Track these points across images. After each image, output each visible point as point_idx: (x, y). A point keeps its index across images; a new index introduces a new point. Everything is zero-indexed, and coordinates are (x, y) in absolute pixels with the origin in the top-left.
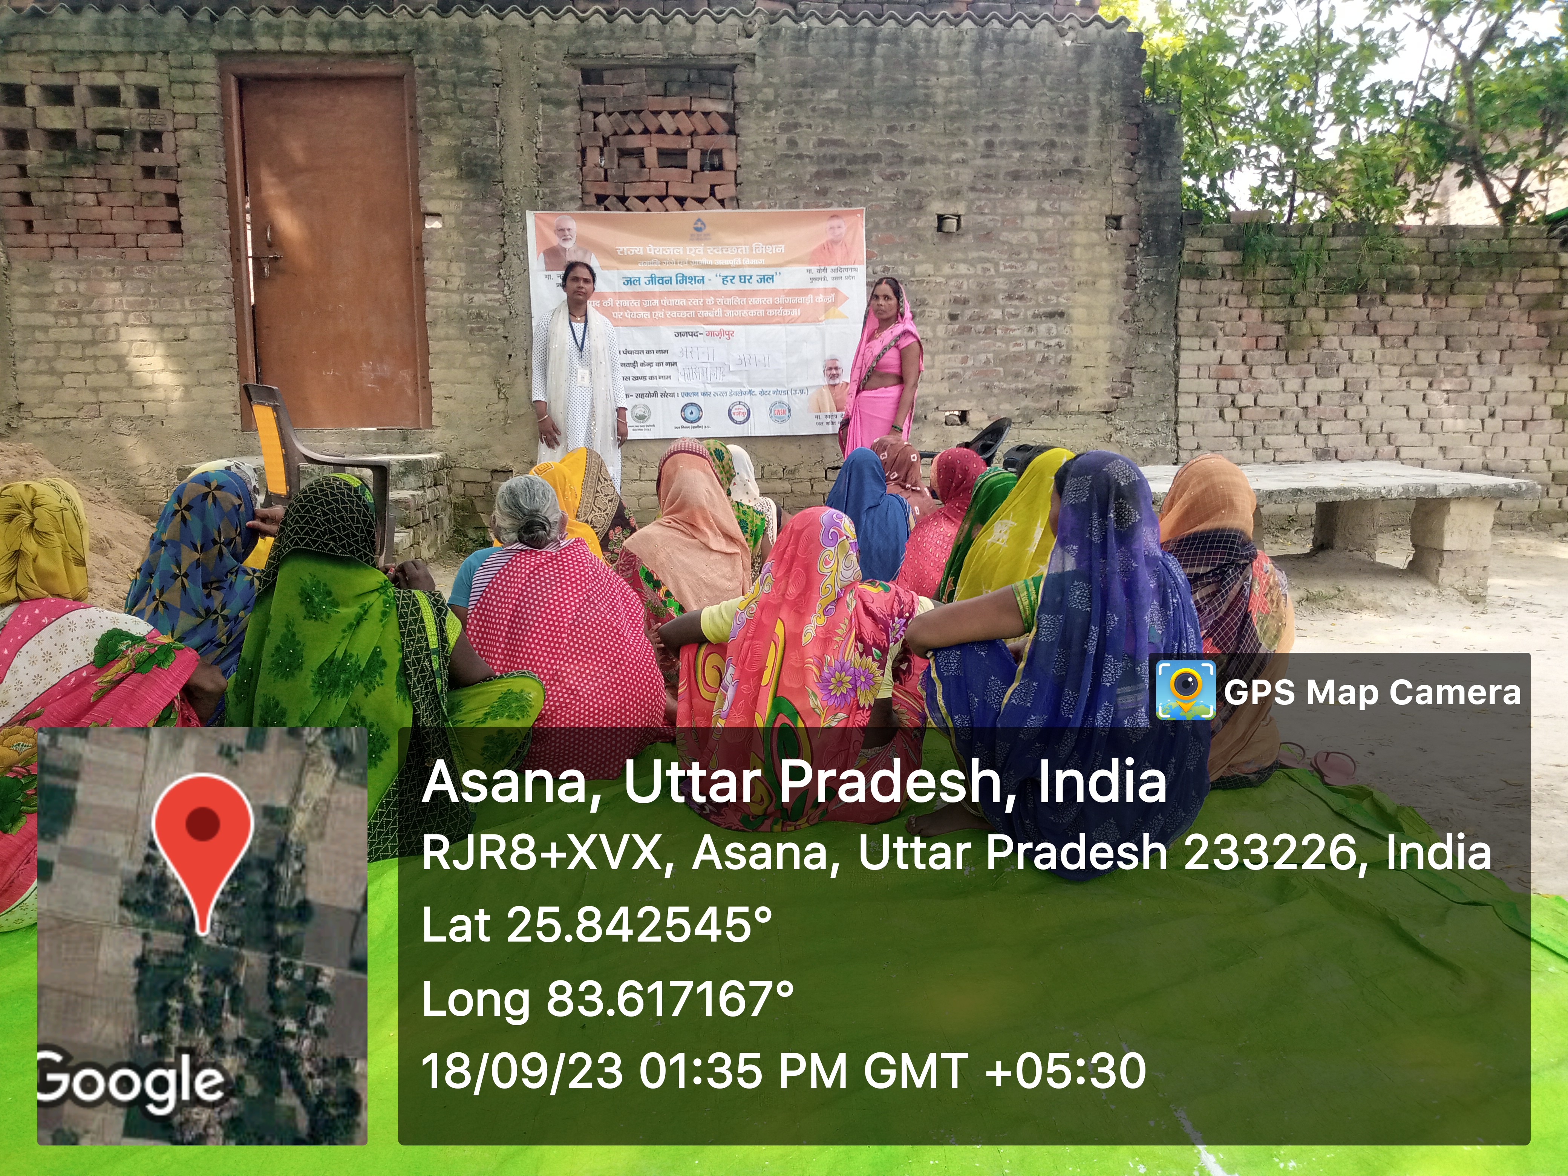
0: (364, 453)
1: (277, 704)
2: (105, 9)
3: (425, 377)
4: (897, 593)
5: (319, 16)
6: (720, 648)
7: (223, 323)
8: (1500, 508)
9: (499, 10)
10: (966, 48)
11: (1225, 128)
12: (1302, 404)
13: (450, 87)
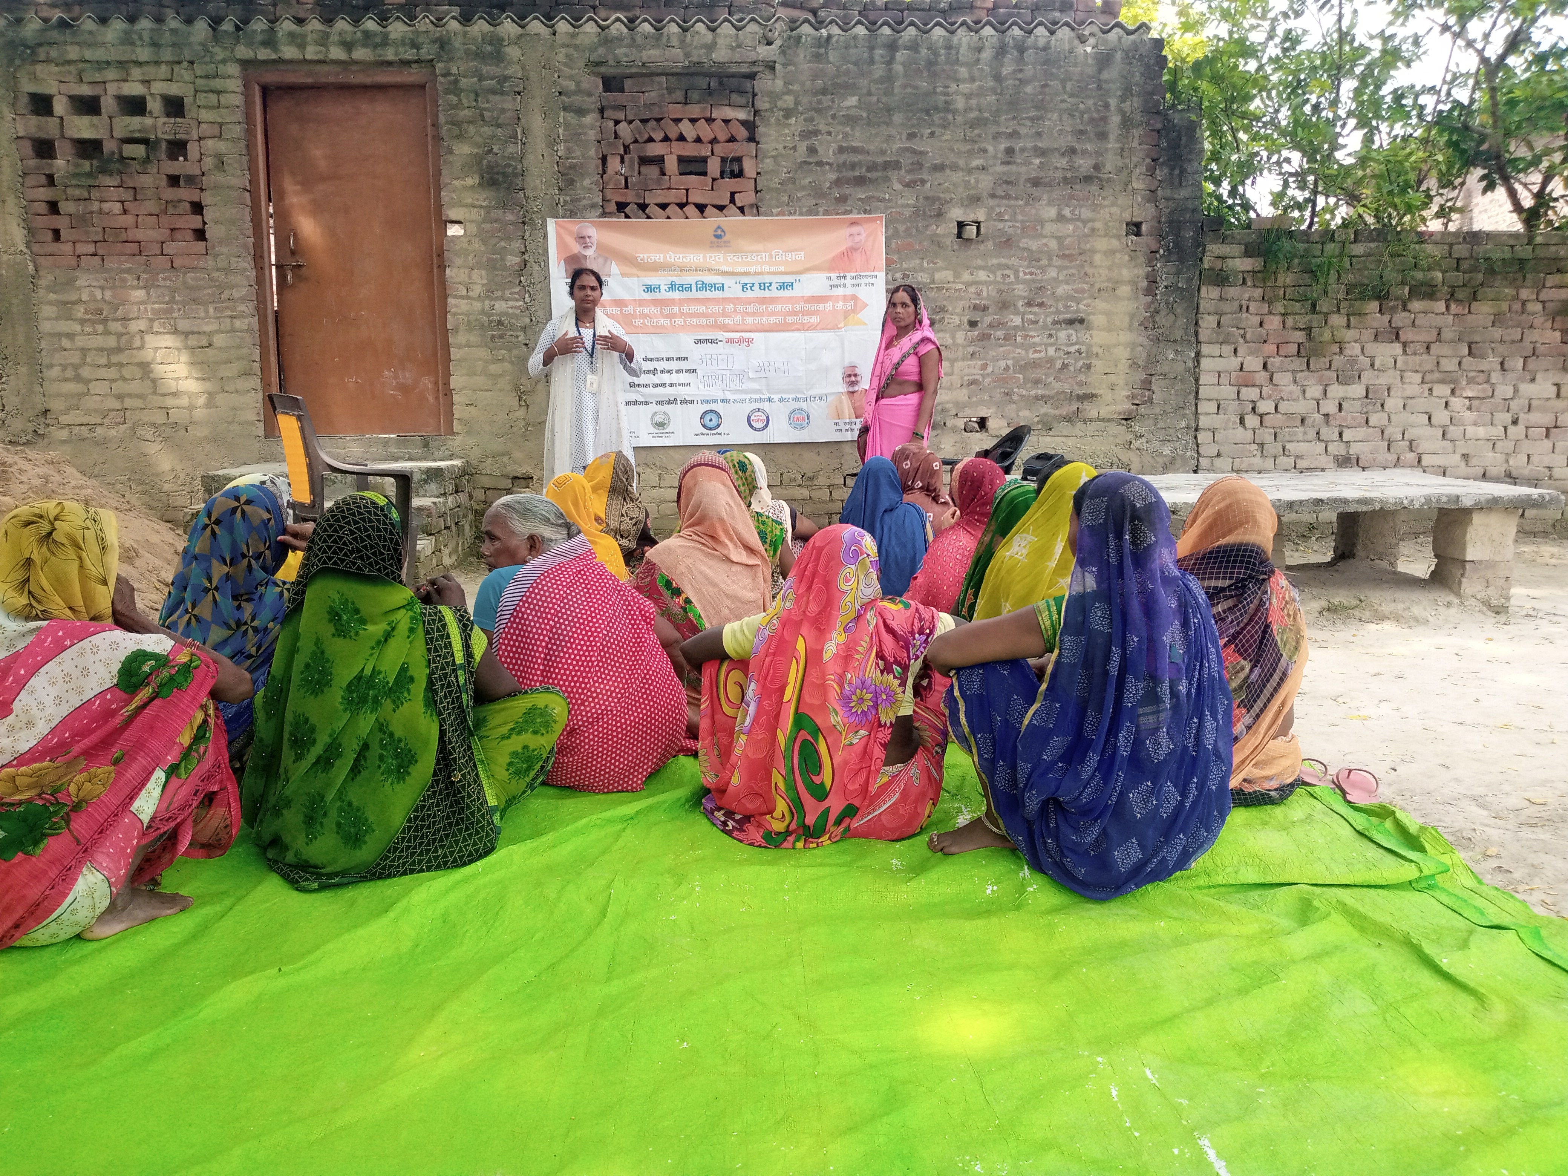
0: (385, 460)
1: (307, 721)
2: (132, 19)
3: (447, 384)
4: (917, 610)
5: (342, 25)
6: (743, 664)
7: (247, 331)
8: (1523, 515)
9: (521, 18)
10: (987, 54)
11: (1245, 132)
12: (1323, 410)
13: (472, 96)
